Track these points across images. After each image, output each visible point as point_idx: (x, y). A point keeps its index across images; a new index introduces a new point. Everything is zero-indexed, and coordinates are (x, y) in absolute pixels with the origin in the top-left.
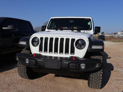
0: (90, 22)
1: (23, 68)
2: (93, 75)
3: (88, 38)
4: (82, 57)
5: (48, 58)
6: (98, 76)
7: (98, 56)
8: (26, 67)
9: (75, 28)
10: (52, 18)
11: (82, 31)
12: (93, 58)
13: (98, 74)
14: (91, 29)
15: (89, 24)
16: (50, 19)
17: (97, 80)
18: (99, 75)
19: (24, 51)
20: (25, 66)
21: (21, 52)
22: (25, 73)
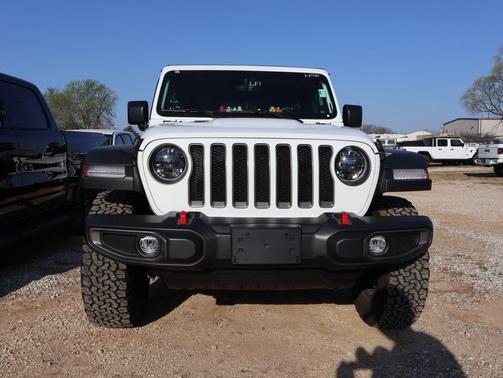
0: (324, 86)
1: (114, 280)
2: (401, 278)
3: (375, 144)
4: (361, 215)
6: (415, 278)
8: (123, 273)
13: (414, 271)
15: (322, 93)
16: (164, 73)
18: (418, 276)
19: (103, 206)
20: (119, 272)
22: (119, 301)
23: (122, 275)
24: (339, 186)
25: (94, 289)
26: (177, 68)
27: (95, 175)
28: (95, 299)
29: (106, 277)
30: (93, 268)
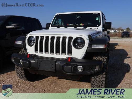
1: (21, 70)
3: (88, 36)
4: (80, 58)
6: (100, 80)
7: (101, 57)
8: (23, 68)
9: (81, 24)
10: (57, 14)
11: (88, 28)
12: (96, 59)
13: (99, 77)
15: (97, 19)
16: (55, 15)
19: (22, 51)
21: (19, 53)
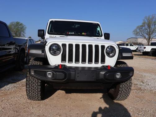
0: (99, 27)
2: (123, 85)
3: (117, 45)
4: (113, 66)
5: (80, 69)
9: (83, 34)
14: (102, 36)
15: (98, 29)
17: (127, 89)
18: (129, 85)
19: (33, 62)
22: (38, 92)
23: (39, 84)
24: (107, 58)
25: (30, 88)
26: (54, 20)
27: (32, 52)
28: (31, 91)
29: (34, 84)
30: (30, 82)
